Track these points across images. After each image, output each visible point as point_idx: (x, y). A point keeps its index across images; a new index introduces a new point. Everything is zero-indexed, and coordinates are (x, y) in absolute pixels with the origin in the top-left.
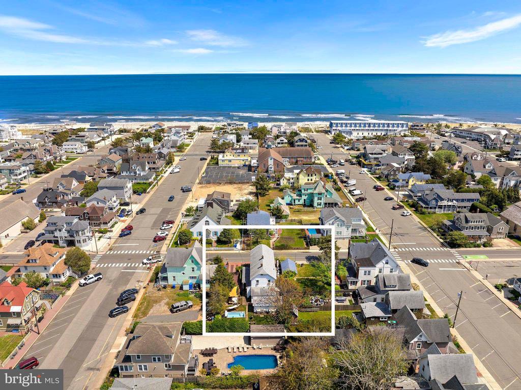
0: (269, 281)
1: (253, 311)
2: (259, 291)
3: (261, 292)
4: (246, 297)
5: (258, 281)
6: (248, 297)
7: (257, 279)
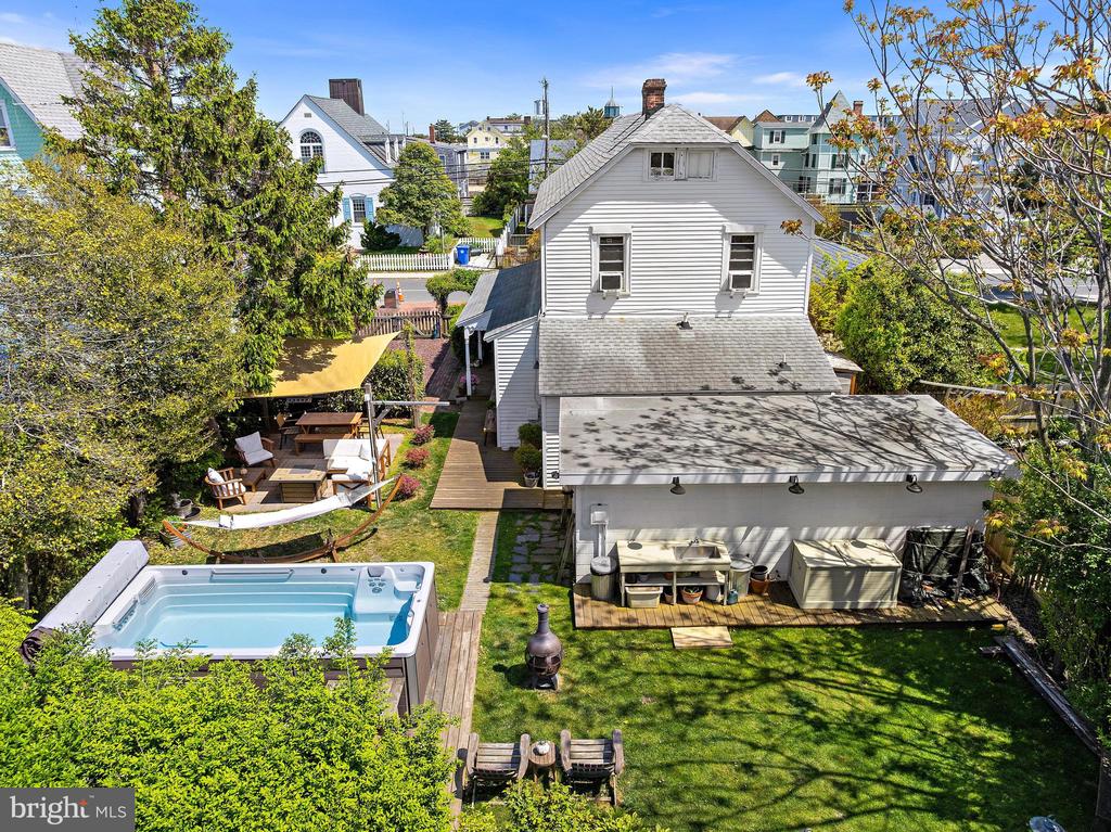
0: (743, 246)
1: (561, 572)
2: (634, 353)
3: (652, 360)
4: (488, 441)
5: (613, 248)
6: (507, 438)
7: (607, 217)
